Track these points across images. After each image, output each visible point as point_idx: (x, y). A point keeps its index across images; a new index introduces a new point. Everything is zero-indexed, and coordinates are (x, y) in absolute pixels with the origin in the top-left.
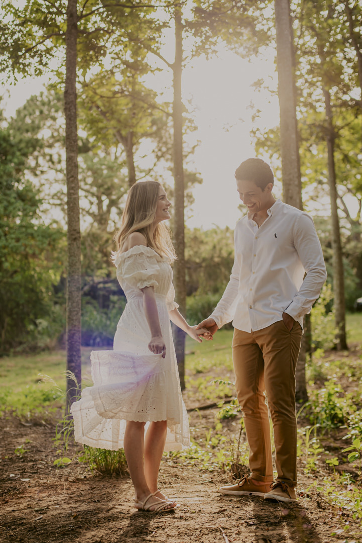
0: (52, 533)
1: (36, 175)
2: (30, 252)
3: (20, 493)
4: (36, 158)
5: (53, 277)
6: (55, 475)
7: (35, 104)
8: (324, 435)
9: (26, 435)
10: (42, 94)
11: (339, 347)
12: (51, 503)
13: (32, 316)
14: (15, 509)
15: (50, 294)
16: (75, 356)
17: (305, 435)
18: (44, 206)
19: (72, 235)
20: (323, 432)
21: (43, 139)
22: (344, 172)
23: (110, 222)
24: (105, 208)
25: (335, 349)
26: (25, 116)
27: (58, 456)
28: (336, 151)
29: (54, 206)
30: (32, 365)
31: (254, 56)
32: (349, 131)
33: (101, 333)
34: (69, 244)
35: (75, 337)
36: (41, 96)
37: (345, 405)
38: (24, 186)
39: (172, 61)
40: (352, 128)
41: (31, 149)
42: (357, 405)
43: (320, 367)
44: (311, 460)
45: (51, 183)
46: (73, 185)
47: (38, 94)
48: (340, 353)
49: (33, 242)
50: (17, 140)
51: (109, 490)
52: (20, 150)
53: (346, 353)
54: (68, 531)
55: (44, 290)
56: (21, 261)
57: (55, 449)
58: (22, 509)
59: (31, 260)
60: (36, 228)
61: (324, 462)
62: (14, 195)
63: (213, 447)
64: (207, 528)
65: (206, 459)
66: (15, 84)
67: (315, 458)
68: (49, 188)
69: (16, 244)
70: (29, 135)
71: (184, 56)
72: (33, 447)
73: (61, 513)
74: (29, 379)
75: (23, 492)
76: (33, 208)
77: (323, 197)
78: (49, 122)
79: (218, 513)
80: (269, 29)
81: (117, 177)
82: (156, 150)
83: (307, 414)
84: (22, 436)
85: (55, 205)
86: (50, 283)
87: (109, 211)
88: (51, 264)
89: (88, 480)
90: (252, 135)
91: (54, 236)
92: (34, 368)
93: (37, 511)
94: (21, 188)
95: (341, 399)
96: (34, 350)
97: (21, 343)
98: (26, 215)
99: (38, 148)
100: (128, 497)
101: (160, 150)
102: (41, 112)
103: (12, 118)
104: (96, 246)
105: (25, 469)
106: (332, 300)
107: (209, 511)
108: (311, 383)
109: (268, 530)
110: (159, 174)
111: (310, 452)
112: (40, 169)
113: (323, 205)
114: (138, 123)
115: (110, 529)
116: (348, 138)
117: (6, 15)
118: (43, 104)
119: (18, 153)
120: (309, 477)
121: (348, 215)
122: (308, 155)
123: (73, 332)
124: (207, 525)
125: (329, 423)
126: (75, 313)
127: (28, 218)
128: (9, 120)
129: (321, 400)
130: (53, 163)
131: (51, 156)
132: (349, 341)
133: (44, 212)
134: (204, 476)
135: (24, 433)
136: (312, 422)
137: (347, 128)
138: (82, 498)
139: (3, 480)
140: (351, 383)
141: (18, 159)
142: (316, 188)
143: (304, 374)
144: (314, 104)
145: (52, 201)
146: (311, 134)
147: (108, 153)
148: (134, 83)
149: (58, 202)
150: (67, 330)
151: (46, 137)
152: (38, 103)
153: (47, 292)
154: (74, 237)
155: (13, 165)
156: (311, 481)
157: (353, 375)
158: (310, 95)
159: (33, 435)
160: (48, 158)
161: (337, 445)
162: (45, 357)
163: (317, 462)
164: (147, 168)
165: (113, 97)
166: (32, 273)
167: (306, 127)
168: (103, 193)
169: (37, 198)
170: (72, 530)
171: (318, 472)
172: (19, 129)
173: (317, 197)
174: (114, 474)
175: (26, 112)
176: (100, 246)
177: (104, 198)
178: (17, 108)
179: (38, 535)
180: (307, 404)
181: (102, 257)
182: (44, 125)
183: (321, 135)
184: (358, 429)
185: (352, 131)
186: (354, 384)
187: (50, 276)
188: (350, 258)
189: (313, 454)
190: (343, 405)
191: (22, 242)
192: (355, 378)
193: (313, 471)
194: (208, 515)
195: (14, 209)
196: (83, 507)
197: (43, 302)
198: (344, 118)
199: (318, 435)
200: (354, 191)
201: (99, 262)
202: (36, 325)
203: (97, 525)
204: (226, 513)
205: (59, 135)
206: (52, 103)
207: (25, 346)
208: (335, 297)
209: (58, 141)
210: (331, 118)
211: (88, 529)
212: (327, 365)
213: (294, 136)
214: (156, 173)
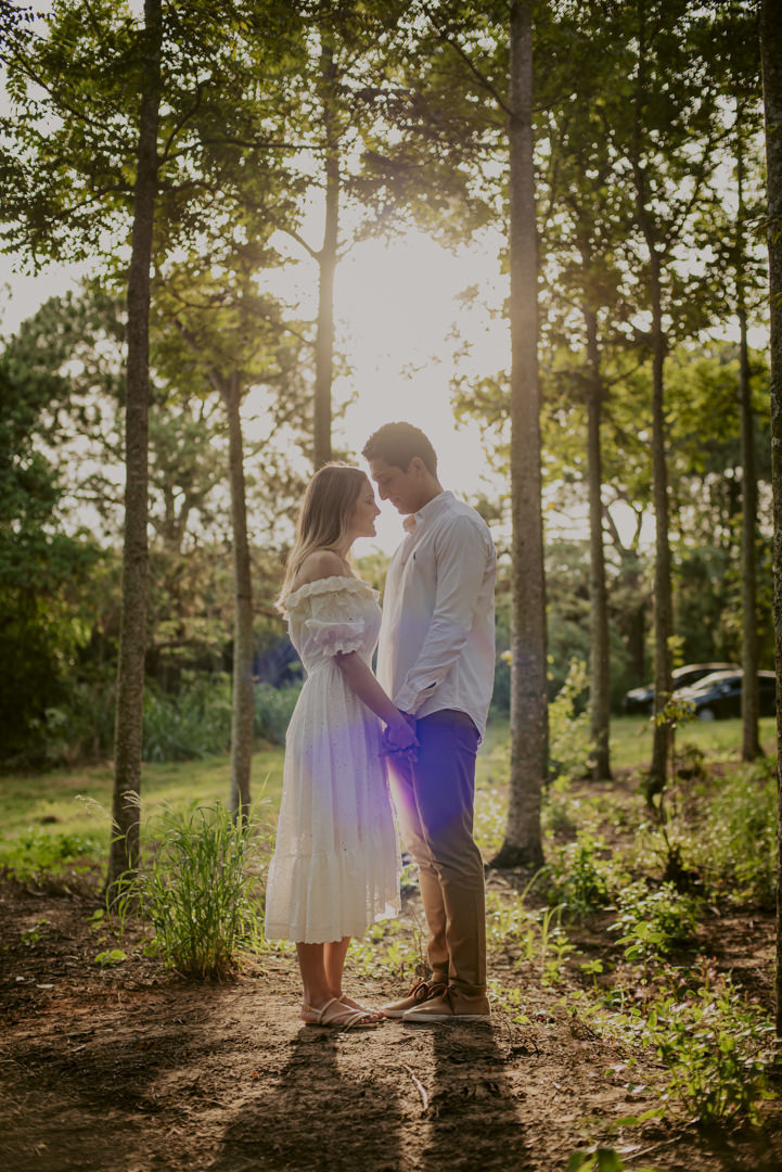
0: (106, 1073)
1: (53, 444)
2: (39, 584)
3: (38, 1008)
4: (55, 413)
5: (78, 630)
6: (100, 978)
7: (58, 314)
8: (573, 924)
9: (37, 911)
10: (69, 295)
11: (596, 774)
12: (98, 1025)
13: (36, 703)
14: (32, 1034)
15: (72, 662)
16: (129, 771)
17: (541, 923)
18: (66, 502)
19: (133, 552)
20: (572, 919)
21: (68, 377)
22: (616, 461)
23: (186, 535)
24: (178, 509)
25: (588, 777)
26: (38, 334)
27: (102, 948)
28: (604, 422)
29: (84, 503)
30: (34, 793)
31: (462, 244)
32: (627, 388)
33: (165, 738)
34: (127, 569)
35: (131, 737)
36: (69, 299)
37: (609, 872)
38: (30, 462)
39: (318, 247)
40: (634, 383)
41: (47, 396)
42: (632, 873)
43: (565, 807)
44: (552, 965)
45: (80, 460)
46: (137, 462)
47: (63, 295)
48: (598, 785)
49: (43, 566)
50: (21, 377)
51: (202, 1004)
52: (25, 396)
53: (609, 785)
54: (134, 1069)
55: (60, 655)
56: (20, 599)
57: (95, 936)
58: (46, 1035)
59: (39, 600)
60: (49, 541)
61: (573, 970)
62: (12, 479)
63: (376, 941)
64: (383, 1067)
65: (367, 959)
66: (36, 274)
67: (560, 961)
68: (76, 469)
69: (13, 569)
70: (40, 370)
71: (339, 240)
72: (53, 931)
73: (117, 1041)
74: (30, 816)
75: (44, 1007)
76: (46, 505)
77: (572, 505)
78: (81, 348)
79: (399, 1043)
80: (492, 198)
81: (203, 452)
82: (276, 407)
83: (541, 888)
84: (30, 913)
85: (88, 500)
86: (73, 643)
87: (184, 515)
88: (76, 608)
89: (160, 987)
90: (454, 387)
91: (83, 557)
92: (41, 797)
93: (73, 1038)
94: (25, 466)
95: (603, 862)
96: (39, 765)
97: (14, 752)
98: (31, 517)
99: (59, 395)
100: (236, 1016)
101: (283, 407)
102: (68, 329)
103: (13, 336)
104: (159, 578)
105: (42, 968)
106: (586, 691)
107: (383, 1040)
108: (549, 834)
109: (490, 1071)
110: (280, 450)
111: (550, 950)
112: (62, 432)
113: (573, 519)
114: (252, 356)
115: (210, 1067)
116: (624, 400)
117: (24, 148)
118: (72, 313)
119: (23, 402)
120: (549, 994)
121: (617, 541)
122: (552, 426)
123: (128, 727)
124: (382, 1062)
125: (583, 903)
126: (133, 693)
127: (37, 522)
128: (9, 341)
129: (568, 864)
130: (85, 422)
131: (82, 409)
132: (615, 765)
133: (65, 511)
134: (367, 985)
135: (34, 907)
136: (551, 901)
137: (623, 383)
138: (152, 1017)
139: (5, 987)
140: (619, 836)
141: (22, 412)
142: (561, 488)
143: (538, 817)
144: (568, 336)
145: (80, 493)
146: (561, 390)
147: (187, 409)
148: (245, 285)
149: (93, 494)
150: (117, 724)
151: (74, 375)
152: (63, 312)
153: (67, 659)
154: (135, 556)
155: (10, 423)
156: (554, 999)
157: (623, 823)
158: (561, 319)
159: (51, 912)
160: (76, 412)
161: (596, 941)
162: (60, 778)
163: (562, 969)
164: (257, 440)
165: (209, 307)
166: (41, 622)
167: (552, 377)
168: (177, 483)
169: (54, 485)
170: (142, 1068)
171: (564, 986)
172: (25, 358)
173: (563, 505)
174: (208, 978)
175: (40, 328)
176: (168, 577)
177: (176, 490)
178: (23, 320)
179: (81, 1076)
180: (543, 870)
181: (171, 599)
182: (72, 351)
183: (576, 392)
184: (635, 913)
185: (632, 388)
186: (625, 837)
187: (74, 630)
188: (618, 617)
189: (556, 956)
190: (607, 873)
191: (25, 564)
192: (627, 829)
193: (555, 984)
194: (382, 1047)
195: (12, 504)
196: (158, 1031)
197: (59, 678)
198: (620, 365)
199: (563, 924)
200: (631, 496)
201: (164, 608)
202: (43, 718)
203: (186, 1060)
204: (414, 1044)
205: (98, 372)
206: (88, 313)
207: (22, 756)
208: (592, 684)
209: (96, 383)
210: (597, 363)
211: (170, 1066)
212: (576, 804)
213: (534, 392)
214: (275, 448)
